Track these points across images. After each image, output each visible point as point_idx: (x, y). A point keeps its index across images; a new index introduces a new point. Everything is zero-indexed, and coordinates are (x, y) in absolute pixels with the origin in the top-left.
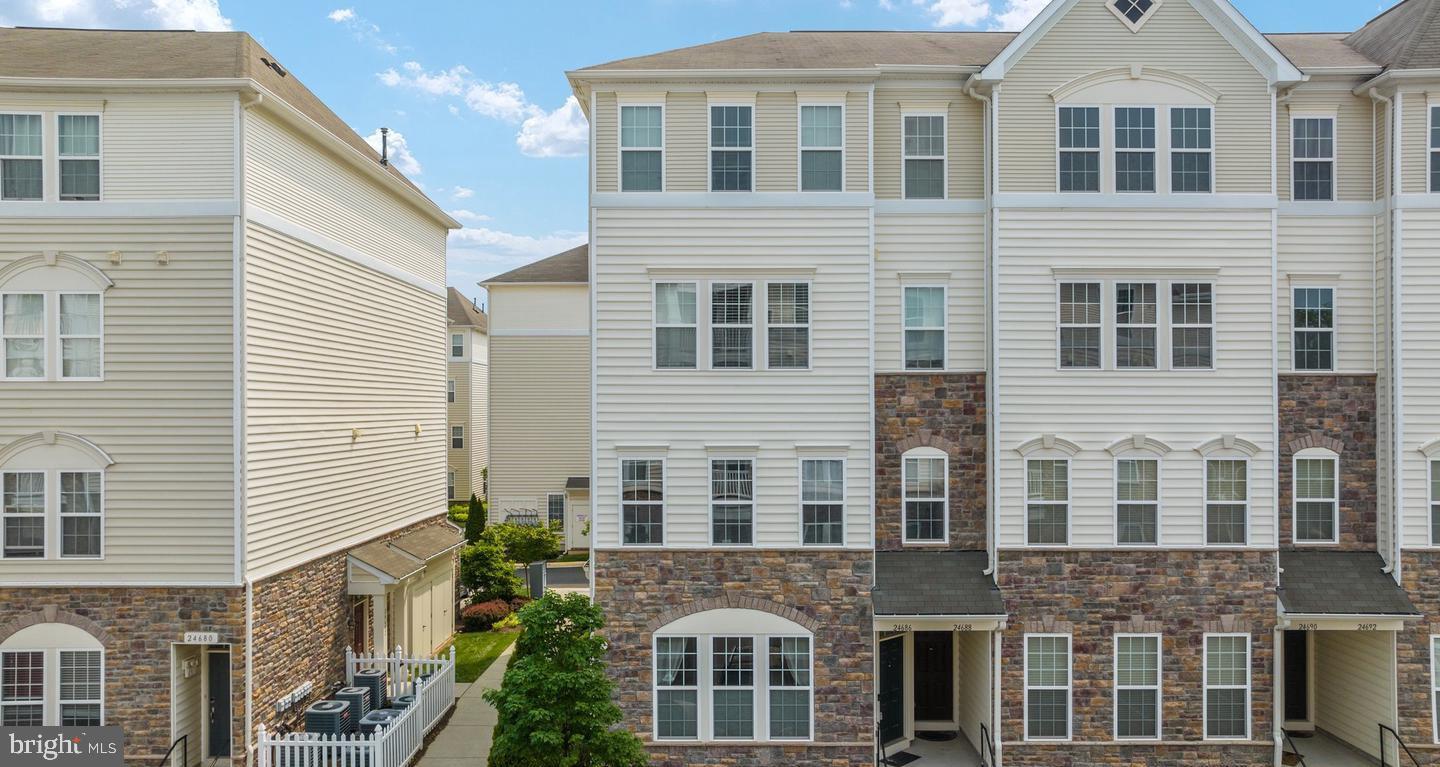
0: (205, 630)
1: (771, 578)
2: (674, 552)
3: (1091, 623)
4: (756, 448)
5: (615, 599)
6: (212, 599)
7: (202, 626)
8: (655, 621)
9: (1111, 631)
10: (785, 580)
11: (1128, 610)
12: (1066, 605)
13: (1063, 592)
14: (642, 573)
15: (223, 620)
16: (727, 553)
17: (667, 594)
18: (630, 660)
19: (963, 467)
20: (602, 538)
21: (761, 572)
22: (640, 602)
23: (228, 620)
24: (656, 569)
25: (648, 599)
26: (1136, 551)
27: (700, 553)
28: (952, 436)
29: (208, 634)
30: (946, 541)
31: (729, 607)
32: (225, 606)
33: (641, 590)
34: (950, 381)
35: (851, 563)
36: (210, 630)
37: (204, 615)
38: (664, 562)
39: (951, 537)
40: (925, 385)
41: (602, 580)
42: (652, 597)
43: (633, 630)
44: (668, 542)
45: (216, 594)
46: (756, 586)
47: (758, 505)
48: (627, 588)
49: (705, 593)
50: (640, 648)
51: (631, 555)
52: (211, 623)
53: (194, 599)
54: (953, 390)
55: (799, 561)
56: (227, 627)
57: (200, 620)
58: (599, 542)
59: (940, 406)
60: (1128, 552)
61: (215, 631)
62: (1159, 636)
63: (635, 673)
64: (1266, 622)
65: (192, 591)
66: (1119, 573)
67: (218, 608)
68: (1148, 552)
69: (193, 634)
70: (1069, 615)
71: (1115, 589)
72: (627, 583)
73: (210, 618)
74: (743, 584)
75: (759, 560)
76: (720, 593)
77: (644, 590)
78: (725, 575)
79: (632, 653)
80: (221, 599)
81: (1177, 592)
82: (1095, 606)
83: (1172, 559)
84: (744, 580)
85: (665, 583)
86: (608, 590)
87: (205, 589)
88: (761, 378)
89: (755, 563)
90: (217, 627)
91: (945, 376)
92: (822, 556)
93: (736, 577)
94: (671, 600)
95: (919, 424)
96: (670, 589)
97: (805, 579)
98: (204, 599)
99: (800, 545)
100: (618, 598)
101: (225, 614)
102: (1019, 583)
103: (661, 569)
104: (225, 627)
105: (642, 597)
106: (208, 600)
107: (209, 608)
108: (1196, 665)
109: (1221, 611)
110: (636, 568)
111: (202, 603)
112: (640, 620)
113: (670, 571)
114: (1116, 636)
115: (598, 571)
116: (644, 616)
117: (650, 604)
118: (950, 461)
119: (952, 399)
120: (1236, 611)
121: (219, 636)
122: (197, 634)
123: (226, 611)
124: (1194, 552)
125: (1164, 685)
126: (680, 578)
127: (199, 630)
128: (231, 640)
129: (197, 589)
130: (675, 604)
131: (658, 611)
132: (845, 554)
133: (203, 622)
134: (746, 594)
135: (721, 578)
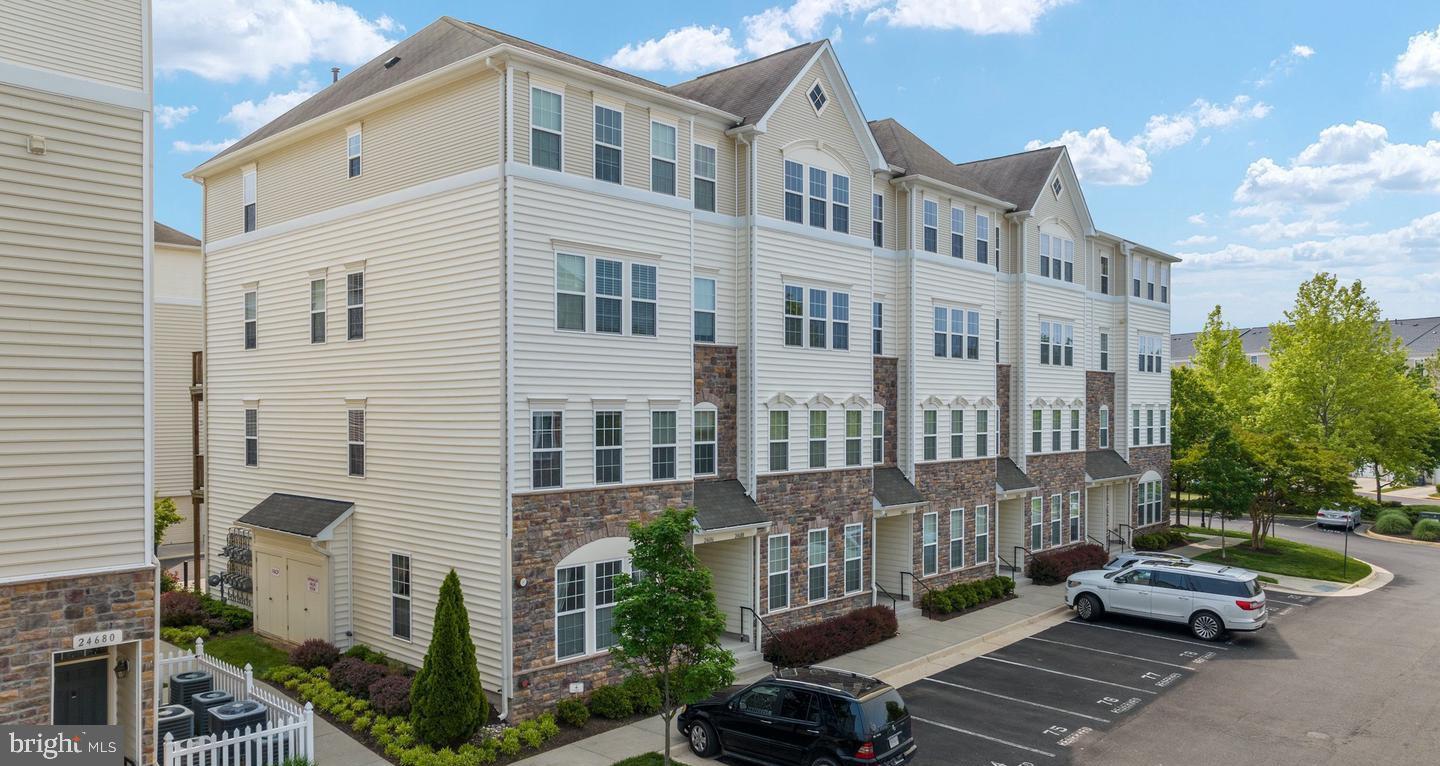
0: (105, 628)
1: (634, 509)
2: (571, 493)
3: (799, 524)
4: (624, 401)
5: (528, 540)
6: (114, 588)
7: (100, 624)
8: (557, 555)
9: (807, 528)
10: (643, 510)
11: (815, 513)
12: (788, 513)
13: (786, 504)
14: (548, 514)
15: (130, 611)
16: (607, 491)
17: (566, 530)
18: (539, 593)
19: (726, 417)
20: (519, 483)
21: (628, 505)
22: (546, 540)
23: (137, 611)
24: (558, 509)
25: (552, 535)
26: (818, 473)
27: (588, 492)
28: (720, 394)
29: (108, 633)
30: (716, 474)
31: (608, 536)
32: (132, 594)
33: (547, 529)
34: (719, 352)
35: (681, 492)
36: (111, 627)
37: (103, 609)
38: (564, 502)
39: (719, 470)
40: (706, 354)
41: (519, 523)
42: (555, 534)
43: (542, 565)
44: (567, 484)
45: (121, 581)
46: (625, 517)
47: (627, 449)
48: (537, 527)
49: (592, 526)
50: (547, 581)
51: (540, 497)
52: (112, 618)
53: (88, 592)
54: (721, 359)
55: (651, 494)
56: (136, 620)
57: (96, 616)
58: (516, 487)
59: (713, 371)
60: (814, 474)
61: (118, 627)
62: (827, 529)
63: (543, 604)
64: (869, 514)
65: (85, 581)
66: (811, 488)
67: (121, 597)
68: (823, 473)
69: (86, 636)
70: (789, 521)
71: (808, 498)
72: (538, 524)
73: (112, 612)
74: (617, 516)
75: (627, 495)
76: (603, 525)
77: (550, 529)
78: (605, 509)
79: (541, 586)
80: (127, 586)
81: (835, 499)
82: (801, 512)
83: (834, 476)
84: (618, 513)
85: (565, 521)
86: (524, 531)
87: (104, 576)
88: (626, 343)
89: (625, 498)
90: (121, 622)
91: (716, 348)
92: (665, 489)
93: (613, 511)
94: (569, 535)
95: (703, 385)
96: (568, 526)
97: (655, 509)
98: (103, 590)
99: (651, 481)
100: (531, 537)
101: (132, 604)
102: (766, 498)
103: (562, 508)
104: (131, 621)
105: (549, 535)
106: (109, 589)
107: (109, 600)
108: (841, 547)
109: (852, 510)
110: (544, 510)
111: (102, 594)
112: (547, 556)
113: (568, 510)
114: (809, 531)
115: (515, 515)
116: (550, 551)
117: (554, 541)
118: (719, 413)
119: (720, 367)
120: (858, 509)
121: (124, 633)
122: (93, 636)
123: (133, 600)
124: (842, 471)
125: (829, 562)
126: (575, 516)
127: (95, 630)
128: (141, 635)
129: (94, 578)
130: (570, 539)
131: (560, 546)
132: (677, 486)
133: (100, 619)
134: (618, 525)
135: (603, 512)
